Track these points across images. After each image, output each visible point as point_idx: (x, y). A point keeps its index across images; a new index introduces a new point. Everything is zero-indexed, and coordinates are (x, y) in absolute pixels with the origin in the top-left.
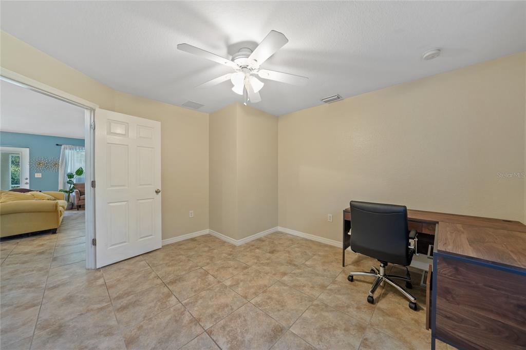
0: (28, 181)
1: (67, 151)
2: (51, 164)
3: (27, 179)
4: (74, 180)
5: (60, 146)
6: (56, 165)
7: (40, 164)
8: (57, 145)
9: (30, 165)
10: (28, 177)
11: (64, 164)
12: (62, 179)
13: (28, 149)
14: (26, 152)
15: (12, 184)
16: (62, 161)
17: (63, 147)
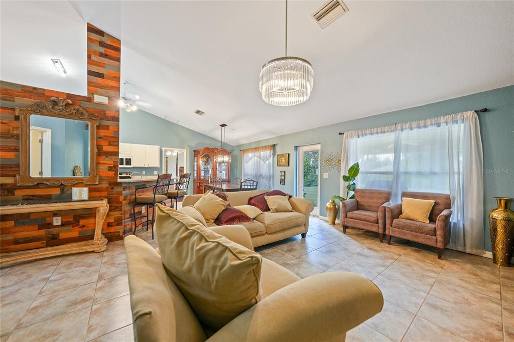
2: (335, 161)
5: (342, 136)
6: (339, 162)
7: (327, 161)
8: (340, 134)
9: (321, 163)
11: (345, 159)
17: (345, 135)
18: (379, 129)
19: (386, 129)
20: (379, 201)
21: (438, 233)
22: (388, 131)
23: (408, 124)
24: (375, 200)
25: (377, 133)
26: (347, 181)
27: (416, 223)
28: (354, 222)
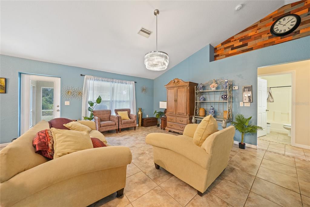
0: (59, 108)
1: (88, 81)
2: (77, 93)
3: (58, 106)
4: (94, 108)
5: (83, 77)
6: (80, 94)
7: (69, 92)
8: (81, 75)
9: (61, 94)
10: (59, 105)
11: (86, 93)
12: (85, 106)
13: (59, 79)
14: (57, 82)
15: (43, 109)
16: (85, 90)
17: (85, 77)
18: (106, 79)
19: (109, 80)
20: (108, 115)
21: (135, 121)
22: (110, 81)
23: (118, 80)
24: (106, 115)
25: (105, 81)
26: (91, 106)
27: (126, 120)
28: (105, 128)
